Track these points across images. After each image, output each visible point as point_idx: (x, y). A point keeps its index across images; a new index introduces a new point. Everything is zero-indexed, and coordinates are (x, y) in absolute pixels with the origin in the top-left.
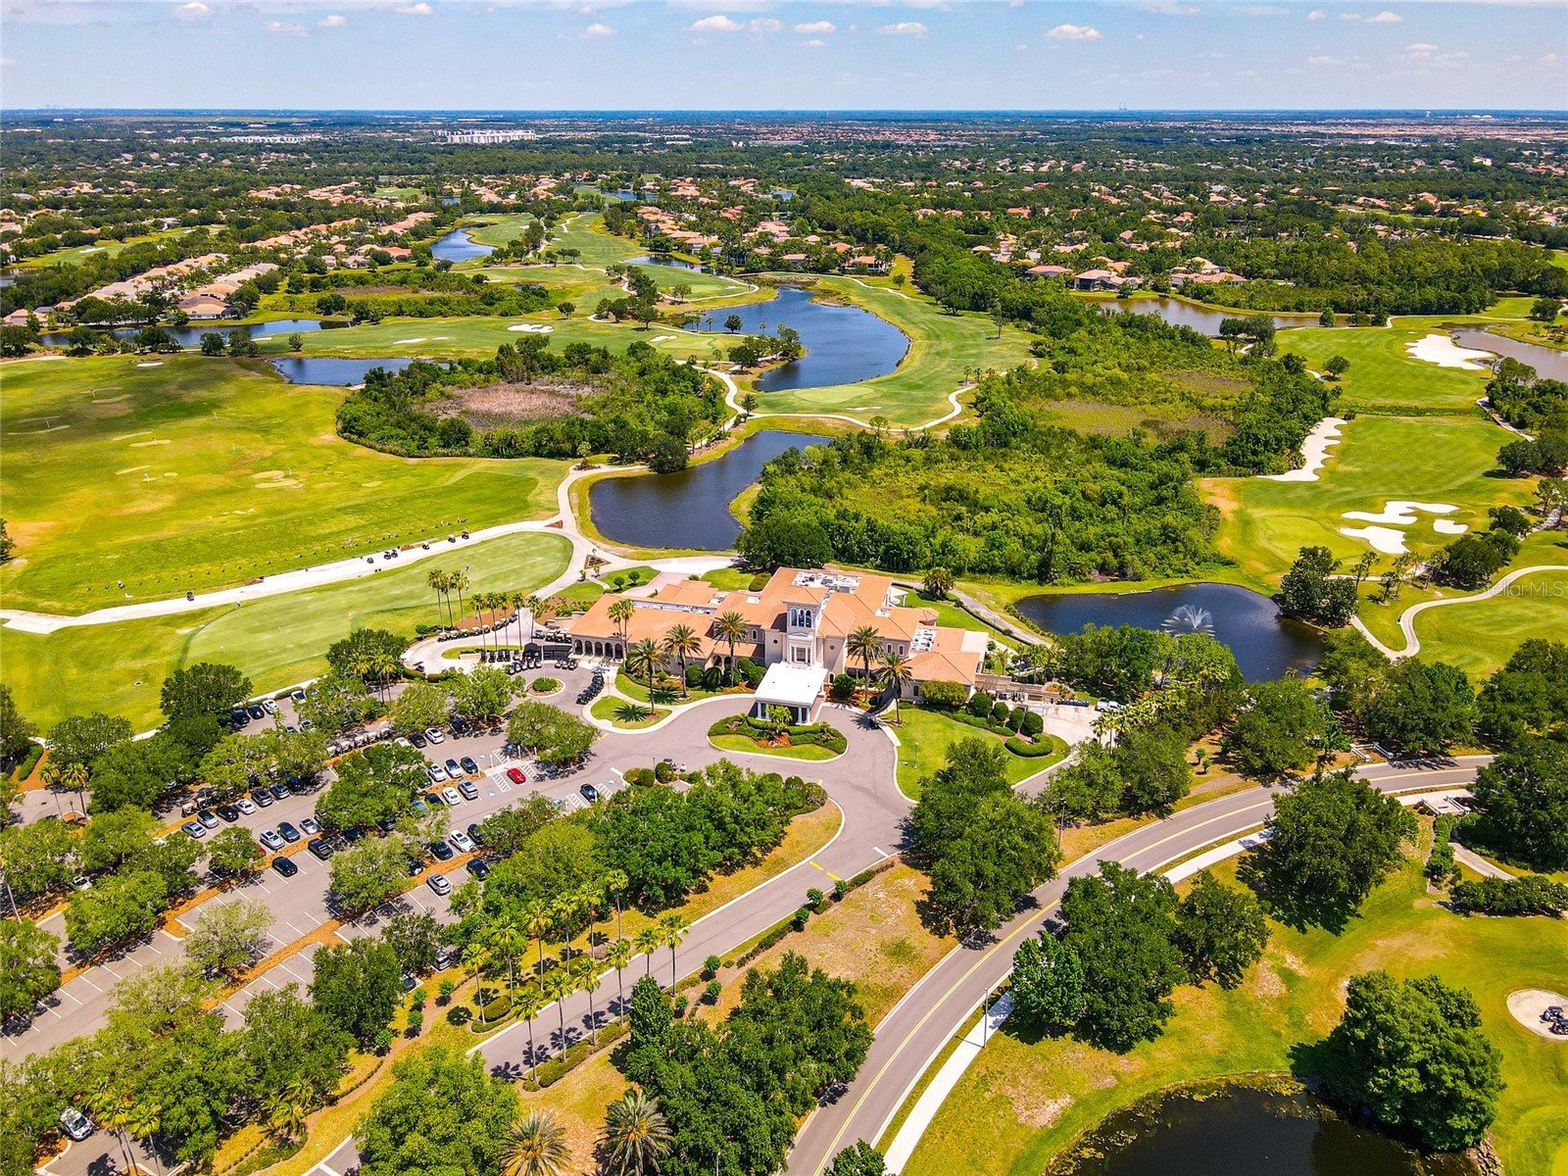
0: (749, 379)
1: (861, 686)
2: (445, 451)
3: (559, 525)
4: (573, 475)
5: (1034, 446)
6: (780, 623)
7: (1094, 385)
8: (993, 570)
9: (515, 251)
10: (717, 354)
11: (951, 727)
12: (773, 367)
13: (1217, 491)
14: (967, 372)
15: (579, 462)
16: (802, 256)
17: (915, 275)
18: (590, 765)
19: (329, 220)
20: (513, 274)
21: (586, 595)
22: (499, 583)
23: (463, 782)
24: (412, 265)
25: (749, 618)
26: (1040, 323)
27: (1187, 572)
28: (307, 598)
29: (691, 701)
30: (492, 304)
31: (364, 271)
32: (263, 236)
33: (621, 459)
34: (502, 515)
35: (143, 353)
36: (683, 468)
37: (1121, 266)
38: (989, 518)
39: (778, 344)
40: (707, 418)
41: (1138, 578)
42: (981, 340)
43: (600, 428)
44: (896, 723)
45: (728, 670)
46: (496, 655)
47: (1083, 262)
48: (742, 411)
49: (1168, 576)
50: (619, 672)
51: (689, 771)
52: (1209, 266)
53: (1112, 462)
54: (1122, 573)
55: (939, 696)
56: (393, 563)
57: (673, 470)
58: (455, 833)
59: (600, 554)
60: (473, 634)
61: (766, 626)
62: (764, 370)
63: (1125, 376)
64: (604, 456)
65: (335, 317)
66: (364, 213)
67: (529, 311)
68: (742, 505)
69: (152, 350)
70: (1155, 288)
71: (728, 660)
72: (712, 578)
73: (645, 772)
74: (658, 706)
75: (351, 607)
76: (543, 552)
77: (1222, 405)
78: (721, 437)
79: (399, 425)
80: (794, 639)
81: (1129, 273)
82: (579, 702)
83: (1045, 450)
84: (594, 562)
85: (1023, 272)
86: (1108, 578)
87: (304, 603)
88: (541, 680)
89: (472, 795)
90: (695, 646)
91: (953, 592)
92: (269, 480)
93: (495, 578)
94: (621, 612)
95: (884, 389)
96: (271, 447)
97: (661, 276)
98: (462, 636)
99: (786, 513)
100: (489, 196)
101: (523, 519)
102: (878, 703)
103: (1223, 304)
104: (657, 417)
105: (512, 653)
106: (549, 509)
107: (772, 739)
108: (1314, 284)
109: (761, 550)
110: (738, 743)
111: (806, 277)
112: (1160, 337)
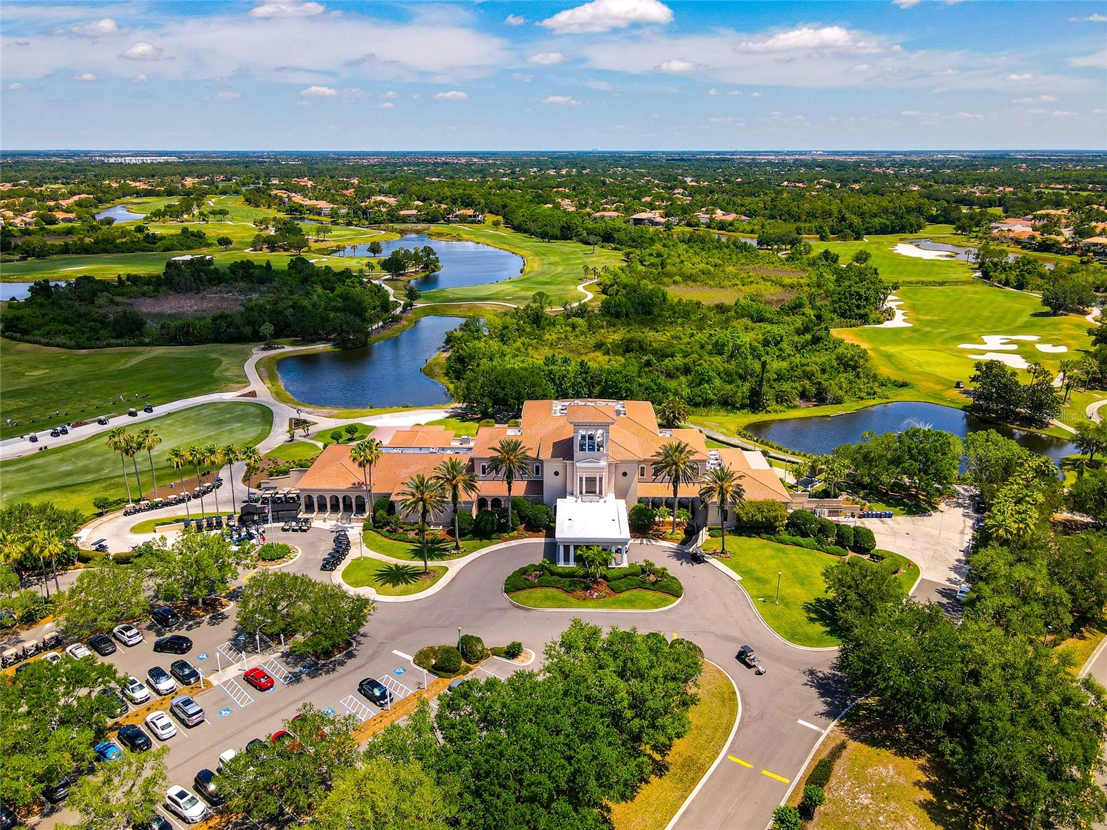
0: (401, 284)
1: (661, 515)
2: (119, 341)
3: (253, 394)
4: (258, 354)
6: (564, 451)
7: (691, 274)
8: (707, 403)
9: (171, 214)
11: (782, 551)
12: (419, 276)
15: (262, 344)
16: (414, 212)
17: (506, 222)
18: (363, 651)
20: (172, 227)
21: (300, 454)
23: (178, 700)
24: (76, 223)
26: (619, 243)
27: (875, 393)
29: (466, 553)
31: (31, 228)
33: (303, 340)
34: (188, 390)
36: (364, 344)
37: (657, 212)
38: (679, 361)
39: (420, 258)
41: (838, 401)
42: (580, 254)
43: (279, 313)
44: (722, 553)
46: (205, 523)
47: (628, 210)
48: (405, 302)
50: (365, 528)
52: (719, 212)
53: (751, 318)
54: (821, 398)
56: (62, 440)
57: (356, 347)
58: (173, 791)
59: (303, 416)
60: (169, 504)
61: (545, 455)
62: (410, 278)
63: (711, 269)
64: (287, 340)
66: (31, 195)
67: (191, 247)
68: (436, 366)
70: (689, 225)
71: (496, 502)
73: (447, 650)
76: (239, 419)
77: (798, 283)
78: (394, 319)
79: (67, 321)
81: (666, 215)
82: (324, 568)
83: (686, 316)
84: (299, 423)
85: (590, 216)
86: (810, 404)
89: (195, 719)
91: (684, 423)
94: (368, 453)
95: (522, 285)
98: (155, 506)
101: (211, 391)
102: (691, 533)
103: (743, 232)
105: (224, 520)
106: (238, 382)
107: (587, 588)
108: (798, 219)
110: (547, 598)
111: (420, 226)
112: (717, 248)
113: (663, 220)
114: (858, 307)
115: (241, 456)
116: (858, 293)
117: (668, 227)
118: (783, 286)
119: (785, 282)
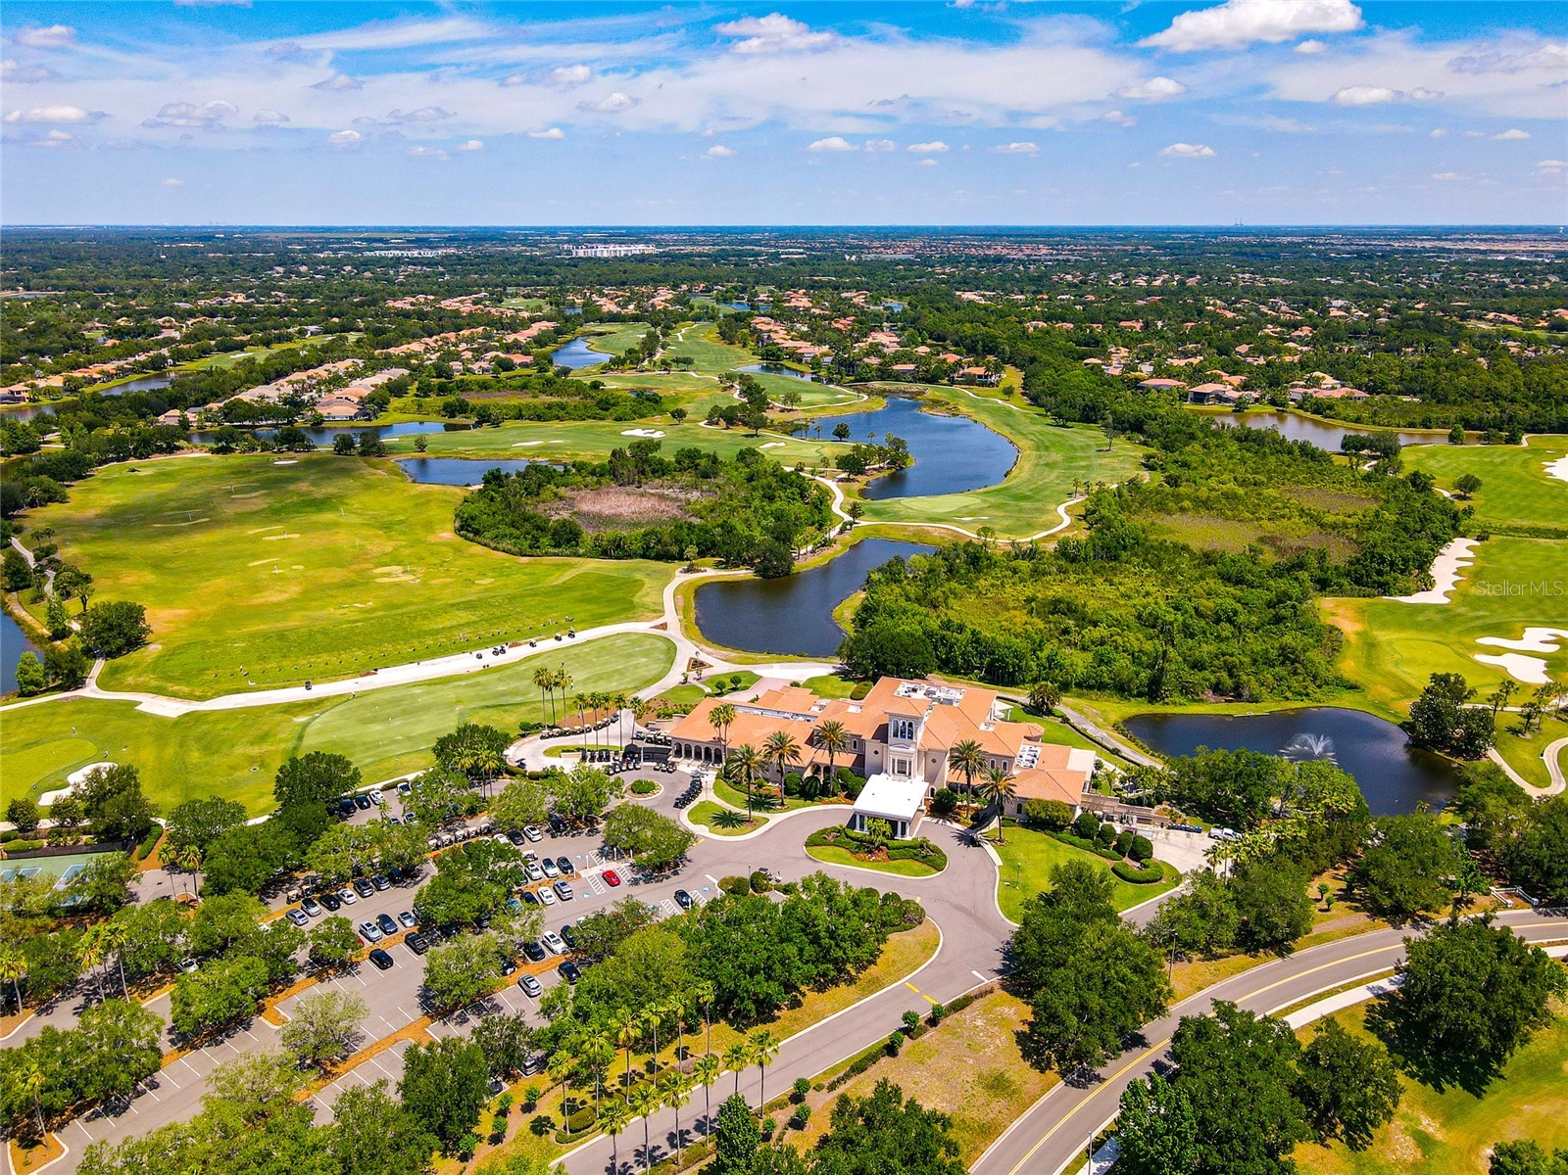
0: (856, 486)
1: (962, 801)
2: (556, 551)
3: (664, 626)
4: (679, 577)
5: (1145, 560)
6: (882, 734)
7: (1208, 498)
8: (1101, 687)
9: (632, 359)
10: (825, 462)
11: (1056, 848)
12: (881, 475)
13: (1340, 611)
14: (1076, 484)
15: (685, 565)
16: (911, 367)
17: (1025, 386)
18: (685, 871)
19: (458, 329)
20: (628, 380)
21: (688, 698)
22: (601, 683)
23: (558, 882)
24: (533, 371)
25: (849, 728)
26: (1152, 436)
27: (1307, 695)
28: (417, 691)
29: (788, 809)
30: (607, 409)
31: (488, 376)
32: (396, 343)
33: (727, 563)
34: (607, 615)
35: (280, 452)
36: (787, 574)
37: (1236, 380)
38: (1101, 631)
39: (886, 452)
40: (813, 524)
42: (1092, 452)
43: (707, 532)
44: (998, 841)
45: (827, 779)
46: (597, 755)
47: (1197, 375)
48: (848, 518)
49: (1287, 699)
50: (718, 777)
51: (784, 882)
52: (1329, 380)
53: (1226, 578)
55: (1043, 815)
56: (501, 659)
57: (777, 575)
58: (548, 934)
59: (703, 657)
60: (575, 733)
61: (867, 736)
62: (870, 479)
63: (1241, 491)
64: (710, 560)
65: (459, 420)
66: (490, 321)
67: (642, 416)
68: (846, 611)
69: (289, 449)
70: (1273, 402)
71: (827, 769)
72: (812, 684)
73: (740, 880)
74: (755, 814)
75: (459, 702)
76: (646, 654)
77: (1344, 523)
78: (826, 543)
79: (513, 525)
80: (895, 750)
81: (1245, 387)
82: (676, 805)
83: (1157, 565)
84: (697, 664)
85: (1135, 385)
86: (1222, 699)
87: (414, 696)
88: (640, 782)
89: (567, 896)
90: (795, 754)
91: (1059, 708)
92: (388, 575)
93: (599, 678)
94: (722, 717)
95: (992, 500)
96: (393, 543)
97: (773, 384)
98: (563, 734)
99: (890, 622)
100: (609, 307)
101: (628, 620)
102: (980, 820)
103: (1345, 419)
104: (764, 523)
105: (612, 754)
106: (654, 611)
107: (870, 852)
108: (1442, 400)
109: (863, 658)
110: (835, 855)
111: (915, 387)
112: (1278, 452)
113: (1235, 395)
114: (1379, 573)
115: (628, 704)
117: (1240, 407)
118: (1322, 526)
119: (1325, 520)
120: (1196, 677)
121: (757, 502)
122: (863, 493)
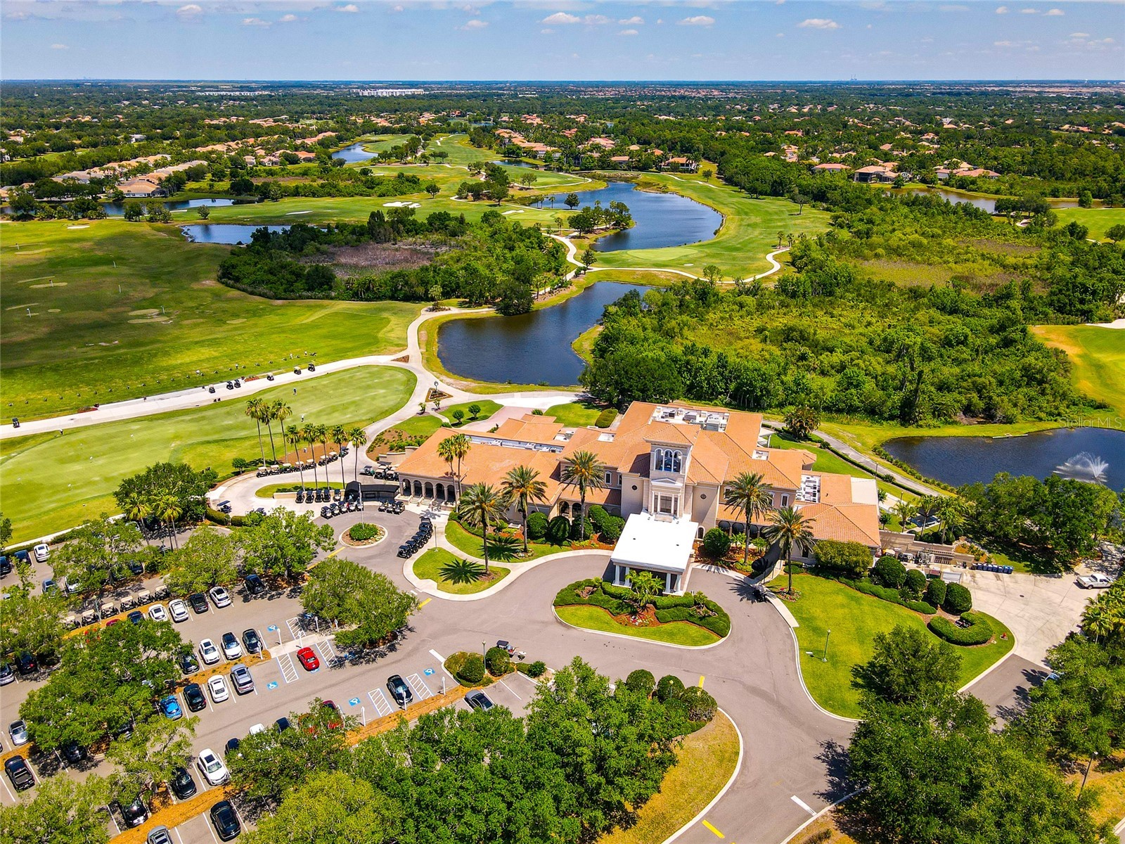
0: (586, 242)
1: (737, 542)
2: (309, 294)
3: (406, 359)
4: (425, 315)
5: (859, 295)
6: (642, 466)
7: (898, 246)
8: (851, 410)
9: (399, 154)
10: (559, 222)
11: (857, 600)
12: (607, 234)
13: (1052, 336)
14: (781, 236)
15: (430, 305)
16: (626, 158)
17: (720, 172)
18: (405, 646)
19: (257, 136)
20: (393, 170)
21: (424, 426)
22: (336, 414)
23: (239, 667)
24: (316, 164)
25: (603, 459)
26: (835, 203)
27: (1059, 414)
28: (135, 426)
29: (533, 557)
30: (373, 188)
31: (276, 168)
32: (204, 144)
33: (470, 302)
34: (351, 350)
35: (76, 218)
36: (527, 311)
37: (890, 165)
38: (837, 358)
39: (611, 215)
40: (550, 270)
41: (1008, 420)
42: (786, 216)
43: (451, 274)
44: (788, 594)
45: (577, 518)
46: (315, 494)
47: (857, 162)
48: (581, 265)
49: (1040, 419)
50: (451, 518)
51: (530, 660)
52: (965, 165)
53: (942, 309)
54: (989, 415)
55: (838, 560)
56: (235, 393)
57: (518, 313)
58: (205, 754)
59: (442, 387)
60: (296, 469)
61: (624, 468)
62: (598, 236)
63: (925, 241)
64: (455, 301)
65: (243, 197)
66: (285, 132)
67: (403, 193)
68: (586, 341)
69: (83, 217)
70: (923, 181)
71: (577, 507)
72: (556, 413)
73: (472, 661)
74: (493, 563)
75: (176, 437)
76: (385, 385)
77: (1024, 264)
78: (563, 285)
79: (271, 272)
80: (659, 485)
81: (900, 169)
82: (400, 554)
83: (871, 299)
84: (436, 395)
85: (810, 167)
86: (974, 420)
87: (129, 432)
88: (360, 526)
89: (247, 687)
90: (540, 493)
91: (815, 433)
92: (143, 317)
93: (334, 409)
94: (454, 449)
95: (707, 251)
96: (156, 290)
97: (511, 171)
98: (284, 470)
99: (632, 349)
100: (382, 123)
101: (371, 353)
102: (761, 568)
103: (986, 192)
104: (505, 266)
105: (332, 493)
106: (397, 345)
107: (634, 613)
108: (1060, 177)
109: (608, 384)
110: (591, 618)
111: (630, 174)
112: (943, 213)
113: (893, 175)
114: (1082, 301)
116: (1083, 285)
117: (898, 184)
118: (1004, 267)
119: (1007, 262)
120: (948, 398)
121: (498, 251)
122: (592, 247)
